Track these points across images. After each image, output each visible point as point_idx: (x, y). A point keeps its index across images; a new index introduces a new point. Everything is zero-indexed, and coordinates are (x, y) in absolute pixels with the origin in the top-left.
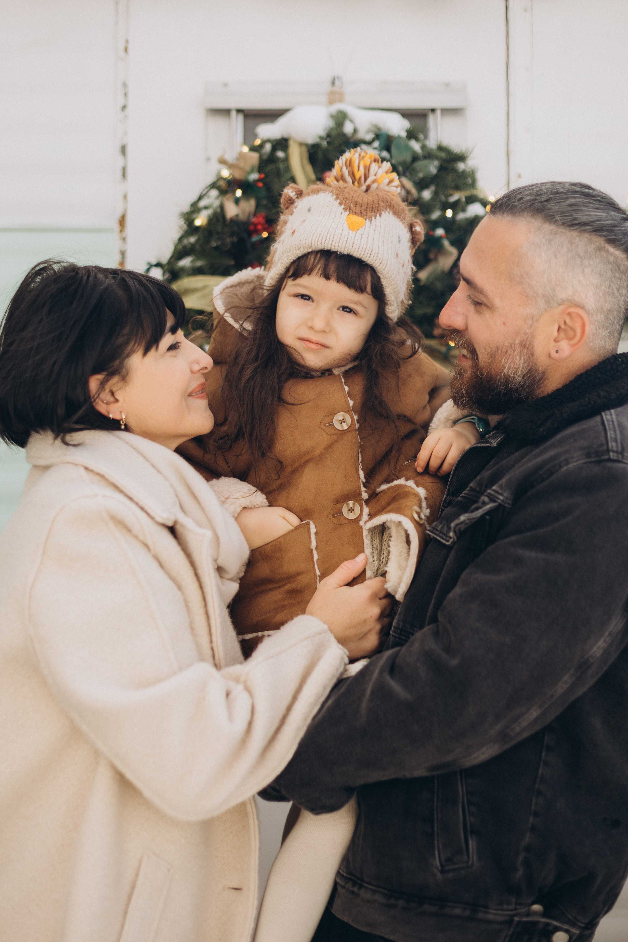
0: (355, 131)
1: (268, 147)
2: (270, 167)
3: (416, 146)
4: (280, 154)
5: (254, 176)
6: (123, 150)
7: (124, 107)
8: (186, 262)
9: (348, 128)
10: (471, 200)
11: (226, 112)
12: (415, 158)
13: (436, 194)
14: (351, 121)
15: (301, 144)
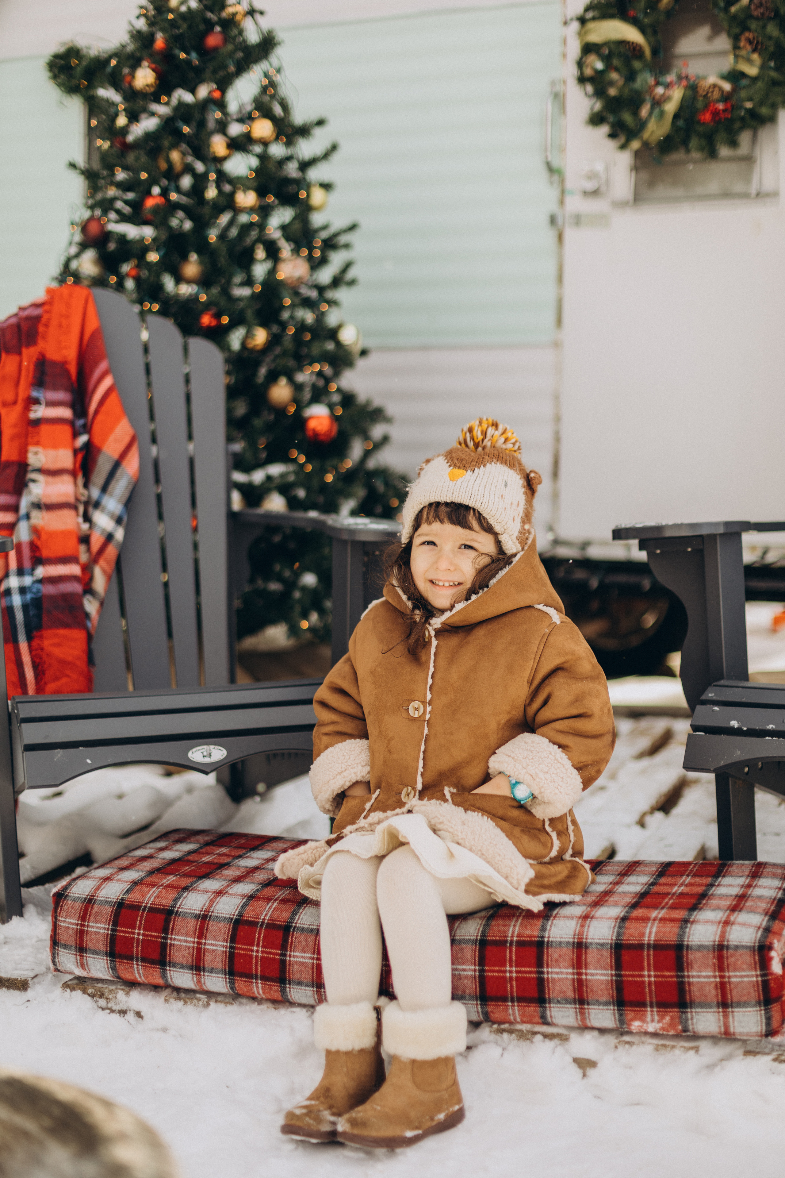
8: (589, 15)
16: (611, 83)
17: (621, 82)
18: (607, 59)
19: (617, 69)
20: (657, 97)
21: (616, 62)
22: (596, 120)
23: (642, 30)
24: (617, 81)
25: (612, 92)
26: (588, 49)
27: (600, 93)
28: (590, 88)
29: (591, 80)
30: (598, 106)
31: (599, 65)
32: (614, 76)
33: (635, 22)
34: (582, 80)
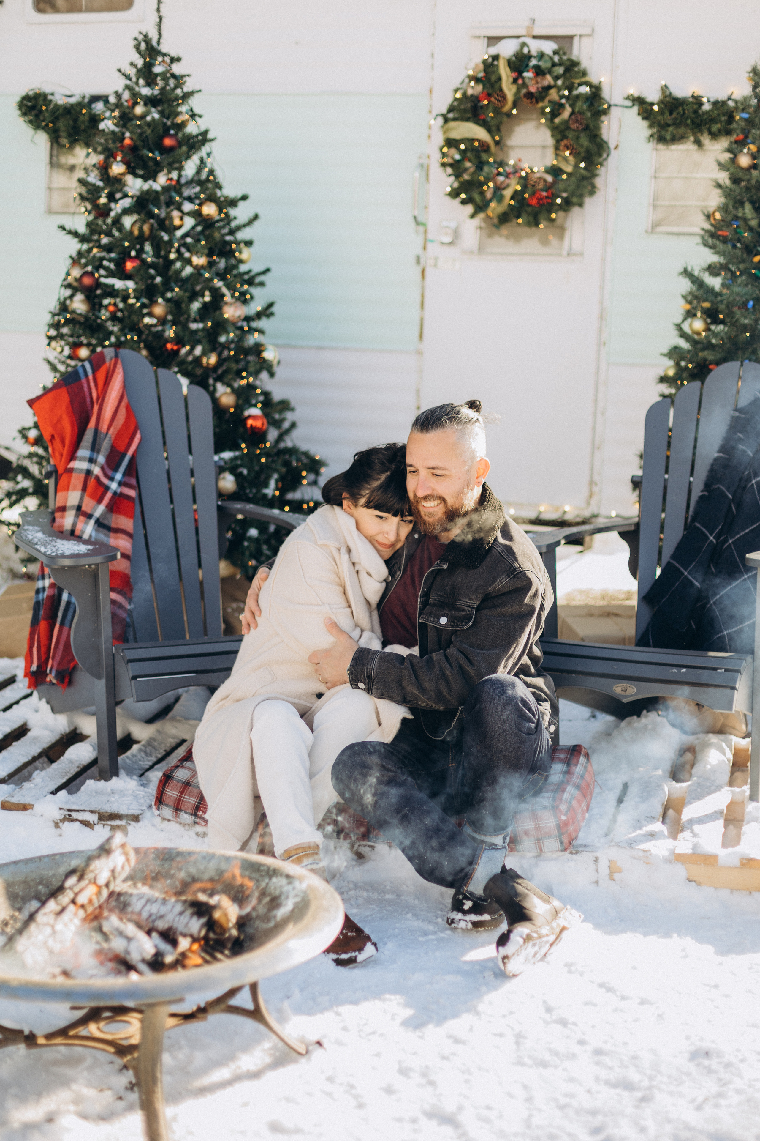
0: (529, 51)
1: (490, 60)
2: (490, 69)
3: (556, 59)
4: (496, 63)
5: (481, 75)
6: (432, 55)
7: (433, 34)
8: (451, 115)
9: (525, 51)
10: (580, 85)
11: (479, 37)
12: (554, 65)
13: (563, 83)
14: (528, 46)
15: (504, 58)
16: (466, 170)
17: (472, 170)
18: (463, 153)
19: (470, 161)
20: (499, 183)
21: (469, 154)
22: (454, 194)
23: (489, 131)
24: (470, 168)
25: (466, 177)
26: (451, 143)
27: (457, 175)
28: (449, 170)
29: (451, 165)
30: (456, 185)
31: (458, 157)
32: (468, 164)
33: (484, 124)
34: (443, 165)
